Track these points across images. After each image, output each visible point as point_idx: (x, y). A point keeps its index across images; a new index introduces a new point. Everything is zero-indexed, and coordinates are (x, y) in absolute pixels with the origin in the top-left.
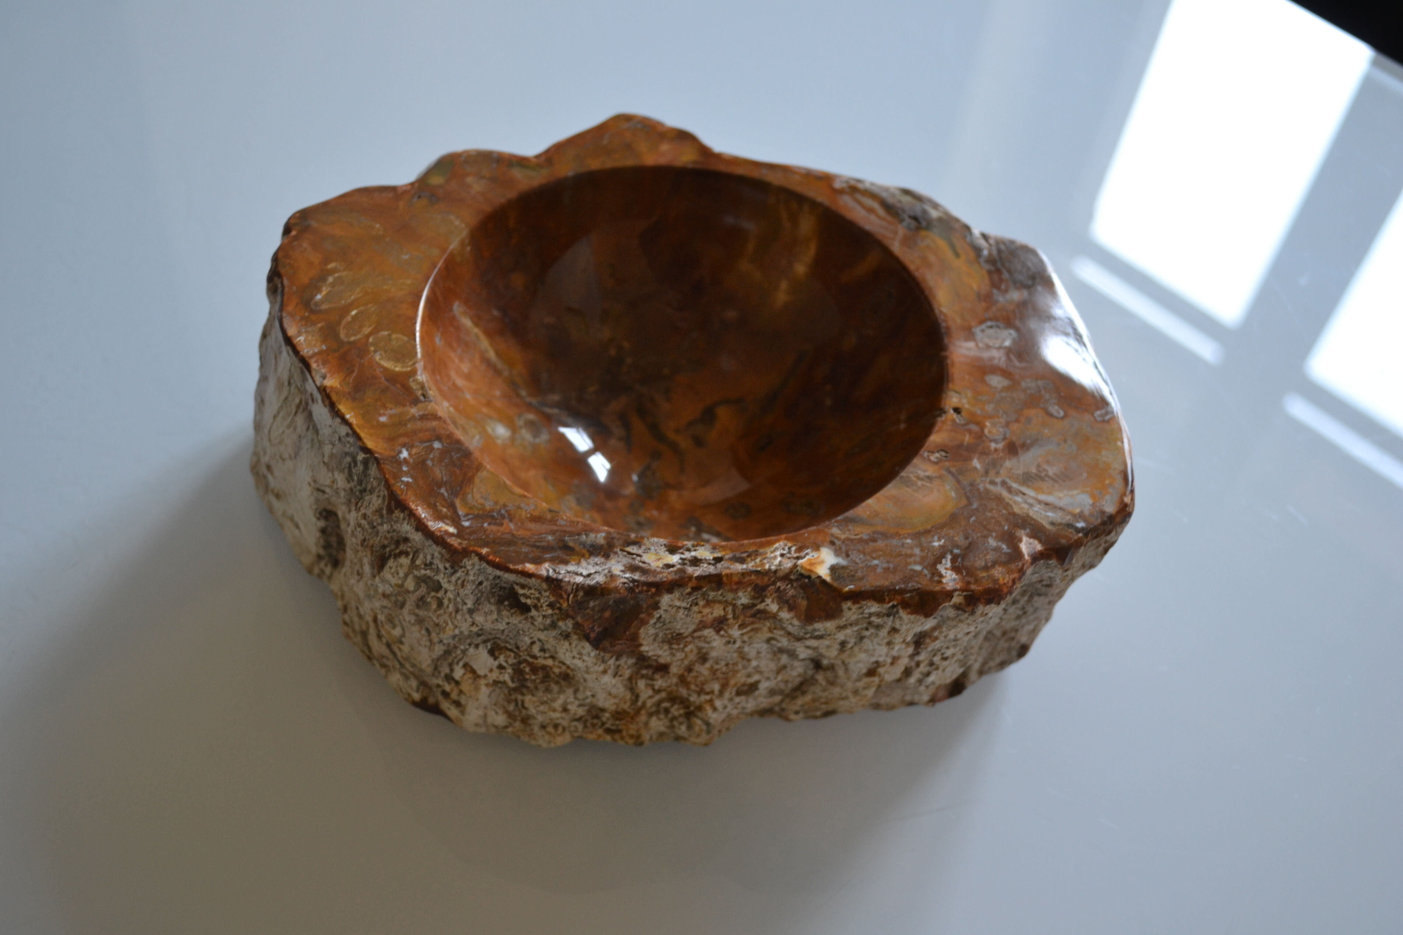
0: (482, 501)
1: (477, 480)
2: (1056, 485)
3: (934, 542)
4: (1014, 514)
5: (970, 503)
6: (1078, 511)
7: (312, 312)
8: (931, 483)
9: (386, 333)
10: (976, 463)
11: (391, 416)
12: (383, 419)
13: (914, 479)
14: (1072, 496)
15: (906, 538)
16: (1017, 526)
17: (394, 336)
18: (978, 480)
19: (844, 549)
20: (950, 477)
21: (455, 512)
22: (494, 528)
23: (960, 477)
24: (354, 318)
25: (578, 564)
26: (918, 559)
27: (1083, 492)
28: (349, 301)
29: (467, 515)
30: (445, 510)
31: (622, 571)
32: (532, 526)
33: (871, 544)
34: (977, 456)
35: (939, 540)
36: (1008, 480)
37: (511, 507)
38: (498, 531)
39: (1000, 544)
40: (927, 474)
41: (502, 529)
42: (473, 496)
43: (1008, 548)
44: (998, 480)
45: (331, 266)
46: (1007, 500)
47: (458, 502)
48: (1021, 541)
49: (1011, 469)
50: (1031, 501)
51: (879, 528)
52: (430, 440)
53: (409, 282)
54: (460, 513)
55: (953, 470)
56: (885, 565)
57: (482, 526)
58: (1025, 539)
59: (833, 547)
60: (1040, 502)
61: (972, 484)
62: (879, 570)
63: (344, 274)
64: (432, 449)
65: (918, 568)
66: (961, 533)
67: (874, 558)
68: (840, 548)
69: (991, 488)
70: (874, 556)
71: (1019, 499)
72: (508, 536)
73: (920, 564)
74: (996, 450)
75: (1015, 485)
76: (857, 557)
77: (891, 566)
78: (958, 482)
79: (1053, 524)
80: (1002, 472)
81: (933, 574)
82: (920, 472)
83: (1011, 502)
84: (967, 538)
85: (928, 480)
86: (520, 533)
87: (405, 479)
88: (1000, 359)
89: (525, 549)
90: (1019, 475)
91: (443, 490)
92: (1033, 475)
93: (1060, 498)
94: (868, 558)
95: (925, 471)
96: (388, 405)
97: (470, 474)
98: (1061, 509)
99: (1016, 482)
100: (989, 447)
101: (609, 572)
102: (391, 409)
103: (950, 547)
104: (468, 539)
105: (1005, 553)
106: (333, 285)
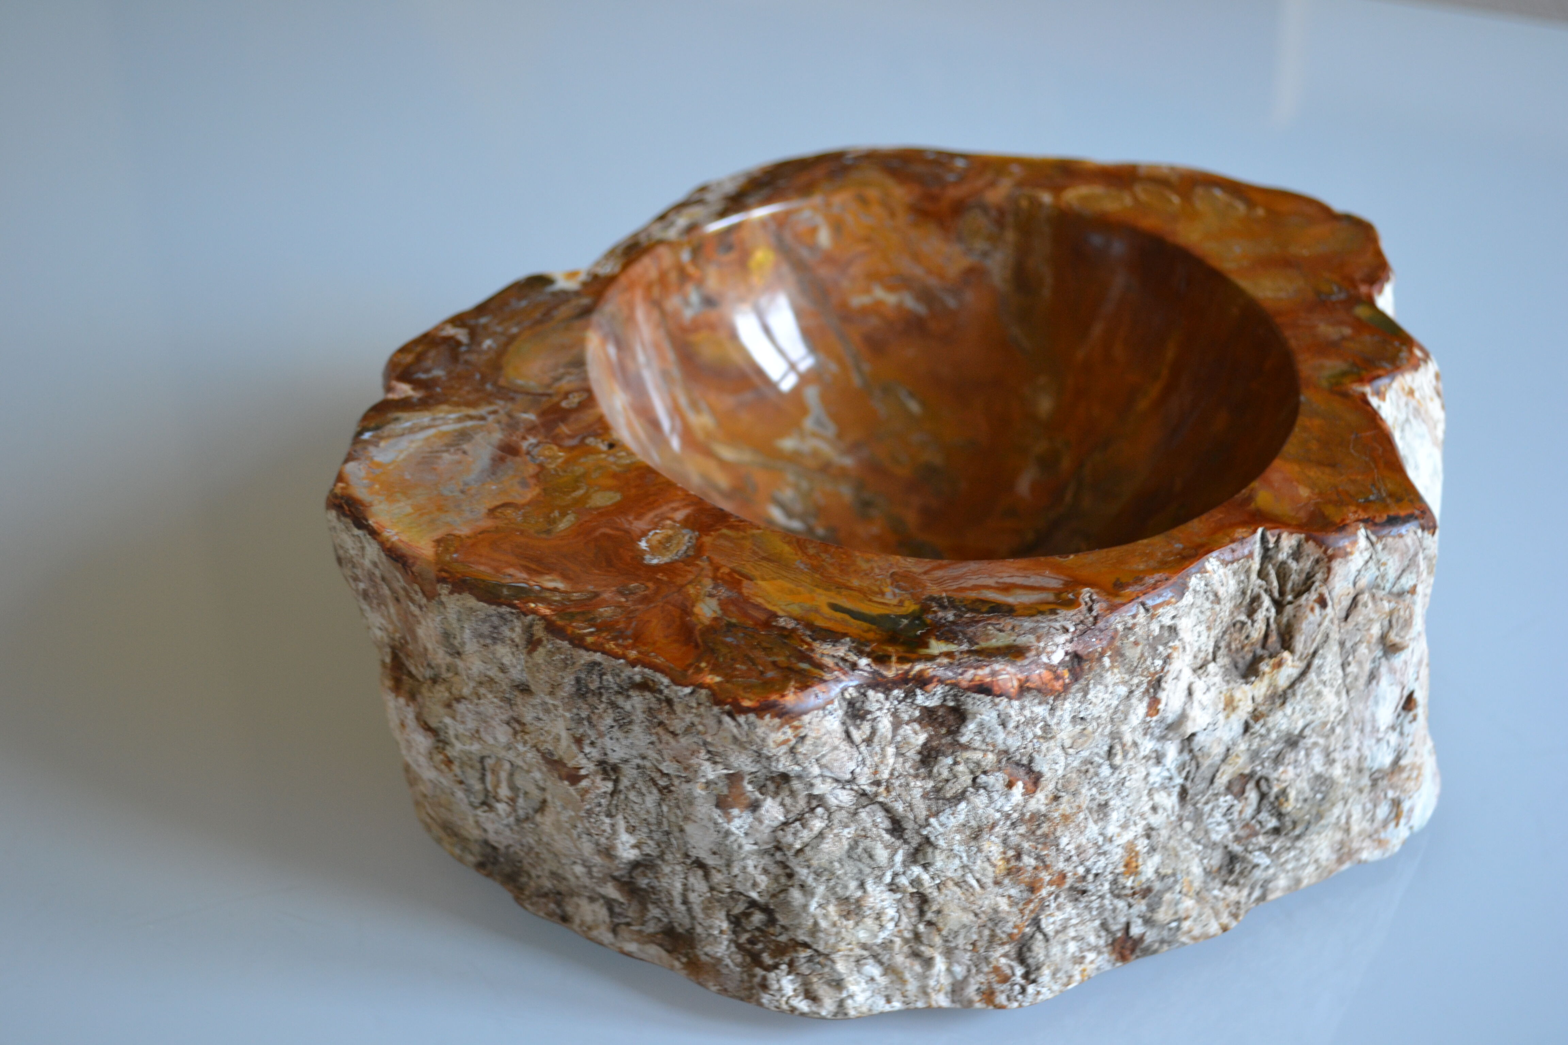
2: (428, 449)
3: (492, 342)
4: (442, 403)
5: (494, 384)
6: (382, 444)
8: (551, 376)
10: (529, 416)
13: (570, 370)
14: (401, 452)
15: (519, 330)
16: (430, 397)
18: (509, 405)
19: (561, 295)
20: (540, 391)
23: (530, 397)
26: (490, 325)
27: (393, 462)
28: (1195, 202)
33: (543, 311)
34: (537, 422)
35: (488, 346)
36: (482, 423)
39: (430, 376)
40: (564, 380)
43: (417, 377)
44: (491, 418)
46: (463, 408)
48: (413, 389)
49: (489, 433)
50: (439, 422)
51: (551, 322)
55: (544, 398)
56: (512, 306)
58: (410, 393)
60: (429, 427)
61: (511, 400)
65: (482, 320)
66: (475, 361)
67: (528, 304)
68: (564, 293)
69: (491, 408)
73: (484, 323)
74: (524, 439)
75: (469, 423)
76: (542, 297)
77: (506, 308)
78: (528, 393)
79: (397, 419)
80: (496, 425)
81: (464, 323)
82: (573, 377)
83: (457, 409)
84: (465, 361)
85: (558, 377)
88: (631, 523)
90: (476, 433)
92: (461, 442)
93: (412, 442)
94: (533, 302)
95: (569, 381)
98: (401, 435)
99: (472, 426)
100: (535, 437)
103: (472, 347)
105: (416, 372)
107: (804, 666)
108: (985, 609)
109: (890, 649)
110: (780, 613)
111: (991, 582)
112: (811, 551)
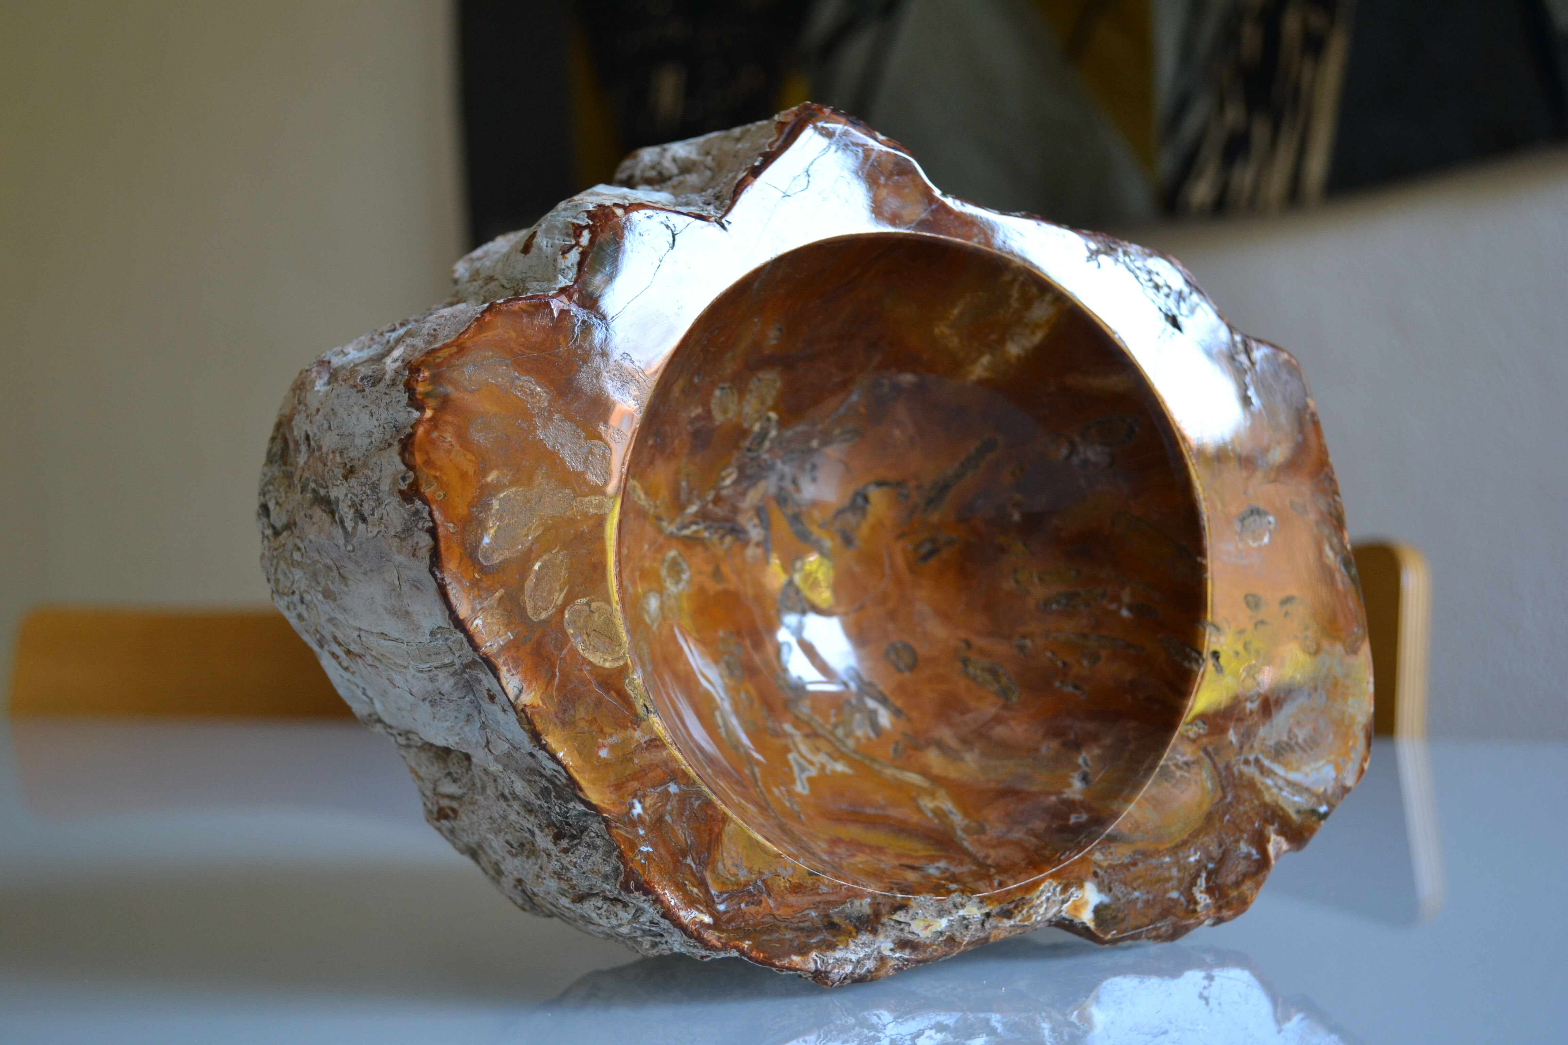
0: (734, 870)
1: (725, 839)
2: (1305, 756)
3: (1188, 857)
4: (1265, 805)
5: (1225, 796)
6: (1322, 789)
7: (483, 570)
8: (1189, 772)
9: (583, 600)
10: (1232, 736)
11: (612, 748)
12: (603, 753)
13: (1173, 768)
14: (1318, 769)
15: (1164, 856)
16: (1266, 820)
17: (594, 605)
18: (1233, 762)
19: (1106, 881)
20: (1207, 760)
21: (707, 891)
22: (752, 909)
23: (1217, 759)
24: (539, 576)
25: (847, 946)
26: (1175, 883)
27: (1329, 762)
28: (527, 544)
29: (721, 893)
30: (695, 890)
31: (892, 950)
32: (792, 899)
33: (1132, 869)
34: (1233, 724)
35: (1195, 853)
36: (1261, 757)
37: (767, 875)
38: (758, 913)
39: (1250, 848)
40: (1185, 759)
41: (761, 910)
42: (724, 865)
43: (1258, 853)
44: (1251, 758)
45: (491, 477)
46: (1259, 785)
47: (708, 876)
48: (1268, 841)
49: (1264, 739)
50: (1281, 783)
51: (1140, 846)
52: (663, 783)
54: (713, 892)
55: (1210, 749)
56: (1145, 897)
57: (740, 908)
58: (1273, 837)
59: (1096, 880)
60: (1289, 783)
61: (1228, 767)
62: (1140, 905)
63: (511, 492)
64: (667, 795)
65: (1174, 895)
66: (1216, 840)
67: (1135, 889)
68: (1103, 881)
69: (1245, 769)
70: (1135, 886)
71: (1269, 782)
72: (768, 919)
73: (1178, 889)
74: (1251, 712)
75: (1267, 763)
76: (1119, 890)
77: (1151, 897)
78: (1215, 765)
79: (1298, 812)
80: (1255, 745)
81: (1189, 901)
82: (1178, 757)
83: (1262, 788)
84: (1220, 846)
85: (1185, 767)
86: (781, 912)
87: (644, 849)
88: (1258, 567)
89: (789, 935)
90: (1271, 747)
91: (689, 861)
92: (1284, 745)
93: (1306, 775)
94: (1129, 889)
95: (1183, 755)
96: (607, 730)
97: (716, 830)
98: (1307, 790)
99: (1267, 757)
100: (1245, 708)
101: (879, 953)
102: (611, 735)
103: (1205, 861)
104: (727, 931)
105: (1254, 861)
106: (500, 515)
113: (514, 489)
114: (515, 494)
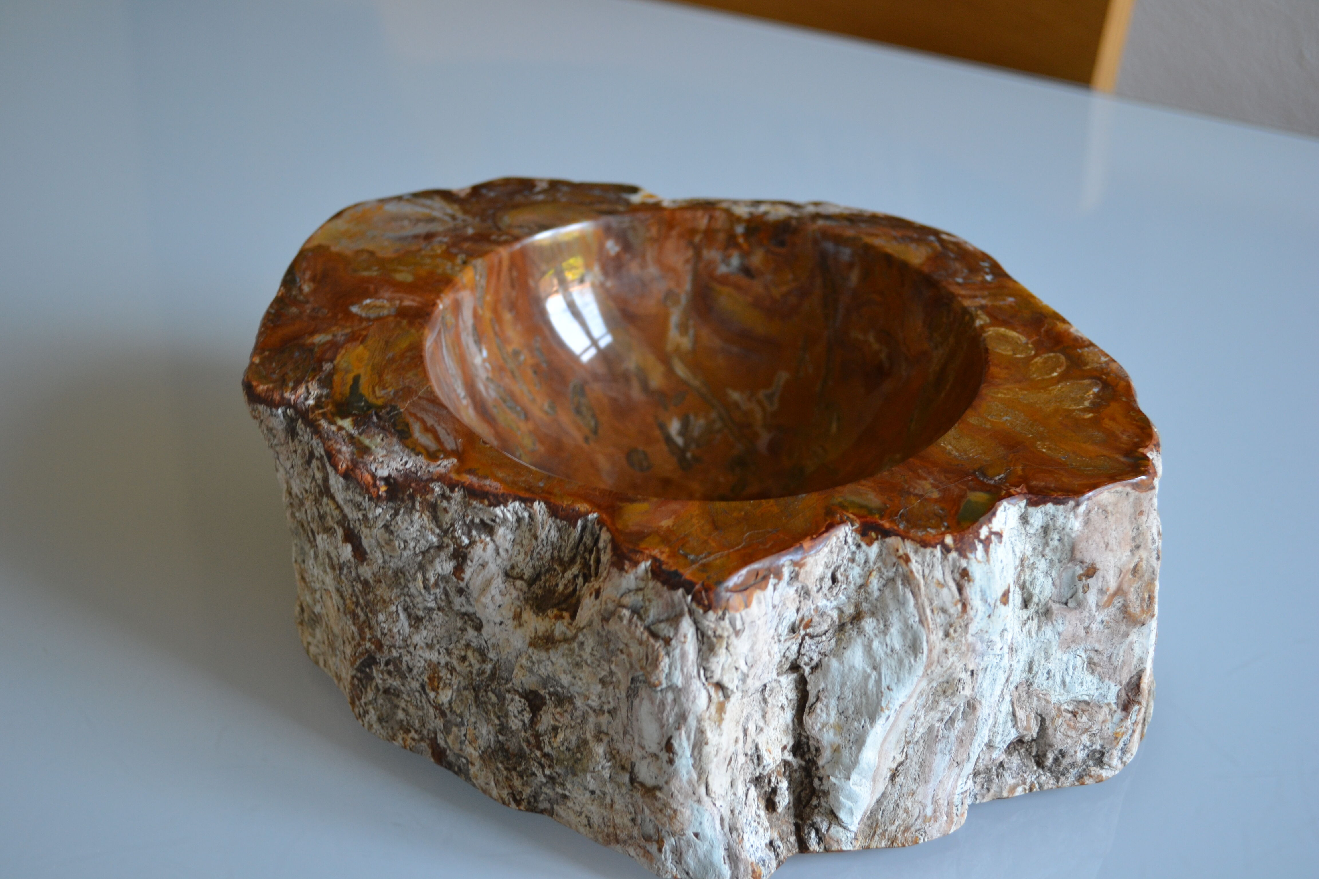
0: (920, 248)
2: (407, 216)
3: (544, 198)
4: (459, 204)
5: (495, 213)
7: (1099, 379)
9: (1018, 356)
10: (469, 231)
11: (1004, 300)
12: (1012, 300)
13: (533, 228)
15: (564, 201)
17: (1010, 353)
18: (477, 223)
21: (943, 244)
22: (910, 234)
23: (490, 226)
24: (1053, 370)
27: (385, 211)
28: (1062, 384)
29: (933, 242)
30: (952, 246)
32: (878, 232)
33: (595, 201)
35: (537, 199)
36: (449, 221)
37: (895, 242)
39: (486, 194)
41: (904, 233)
42: (928, 250)
43: (481, 191)
44: (459, 222)
45: (1089, 415)
46: (460, 212)
47: (941, 249)
48: (466, 193)
49: (441, 226)
50: (439, 210)
51: (583, 207)
52: (967, 283)
53: (1000, 395)
54: (938, 244)
55: (493, 230)
57: (920, 235)
58: (461, 194)
59: (628, 202)
60: (432, 209)
61: (484, 222)
63: (1073, 407)
64: (966, 279)
65: (564, 189)
66: (515, 200)
67: (598, 196)
68: (623, 201)
69: (468, 219)
71: (449, 212)
72: (898, 229)
73: (560, 191)
74: (443, 237)
75: (446, 218)
80: (451, 226)
81: (552, 187)
82: (526, 231)
84: (513, 198)
86: (888, 230)
87: (987, 265)
88: (386, 291)
89: (885, 222)
90: (437, 223)
92: (423, 222)
94: (602, 195)
95: (520, 231)
96: (1008, 307)
97: (930, 262)
98: (417, 205)
99: (443, 220)
103: (530, 195)
106: (1083, 399)
107: (291, 384)
108: (399, 428)
109: (330, 407)
110: (336, 362)
111: (430, 422)
112: (409, 354)
113: (1071, 408)
114: (1070, 406)
